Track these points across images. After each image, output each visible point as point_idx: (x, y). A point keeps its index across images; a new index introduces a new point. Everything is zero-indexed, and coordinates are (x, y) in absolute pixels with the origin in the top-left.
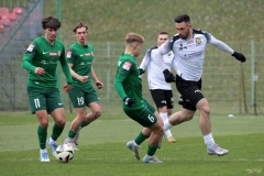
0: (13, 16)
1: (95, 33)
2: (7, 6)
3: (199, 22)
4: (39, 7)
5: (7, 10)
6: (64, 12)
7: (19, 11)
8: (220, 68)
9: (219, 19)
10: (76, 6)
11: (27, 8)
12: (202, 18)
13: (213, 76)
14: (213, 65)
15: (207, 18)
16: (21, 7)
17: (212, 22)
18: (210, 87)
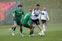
0: (14, 4)
1: (32, 7)
2: (12, 1)
3: (56, 5)
4: (19, 2)
5: (12, 2)
6: (25, 2)
7: (15, 2)
8: (61, 15)
9: (61, 4)
10: (28, 1)
11: (17, 2)
12: (57, 4)
13: (59, 17)
14: (59, 14)
15: (58, 4)
16: (15, 1)
17: (59, 5)
18: (59, 19)
